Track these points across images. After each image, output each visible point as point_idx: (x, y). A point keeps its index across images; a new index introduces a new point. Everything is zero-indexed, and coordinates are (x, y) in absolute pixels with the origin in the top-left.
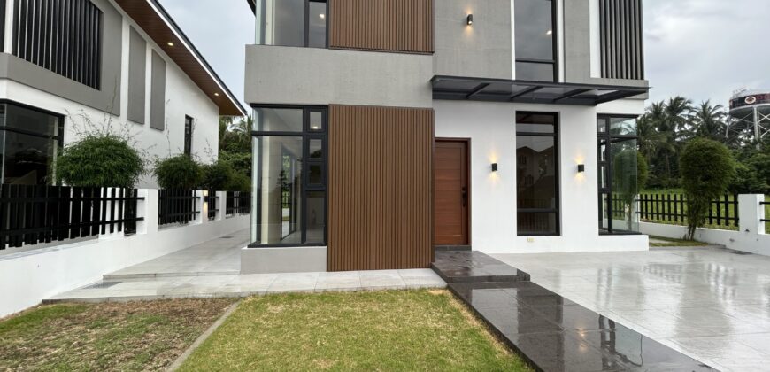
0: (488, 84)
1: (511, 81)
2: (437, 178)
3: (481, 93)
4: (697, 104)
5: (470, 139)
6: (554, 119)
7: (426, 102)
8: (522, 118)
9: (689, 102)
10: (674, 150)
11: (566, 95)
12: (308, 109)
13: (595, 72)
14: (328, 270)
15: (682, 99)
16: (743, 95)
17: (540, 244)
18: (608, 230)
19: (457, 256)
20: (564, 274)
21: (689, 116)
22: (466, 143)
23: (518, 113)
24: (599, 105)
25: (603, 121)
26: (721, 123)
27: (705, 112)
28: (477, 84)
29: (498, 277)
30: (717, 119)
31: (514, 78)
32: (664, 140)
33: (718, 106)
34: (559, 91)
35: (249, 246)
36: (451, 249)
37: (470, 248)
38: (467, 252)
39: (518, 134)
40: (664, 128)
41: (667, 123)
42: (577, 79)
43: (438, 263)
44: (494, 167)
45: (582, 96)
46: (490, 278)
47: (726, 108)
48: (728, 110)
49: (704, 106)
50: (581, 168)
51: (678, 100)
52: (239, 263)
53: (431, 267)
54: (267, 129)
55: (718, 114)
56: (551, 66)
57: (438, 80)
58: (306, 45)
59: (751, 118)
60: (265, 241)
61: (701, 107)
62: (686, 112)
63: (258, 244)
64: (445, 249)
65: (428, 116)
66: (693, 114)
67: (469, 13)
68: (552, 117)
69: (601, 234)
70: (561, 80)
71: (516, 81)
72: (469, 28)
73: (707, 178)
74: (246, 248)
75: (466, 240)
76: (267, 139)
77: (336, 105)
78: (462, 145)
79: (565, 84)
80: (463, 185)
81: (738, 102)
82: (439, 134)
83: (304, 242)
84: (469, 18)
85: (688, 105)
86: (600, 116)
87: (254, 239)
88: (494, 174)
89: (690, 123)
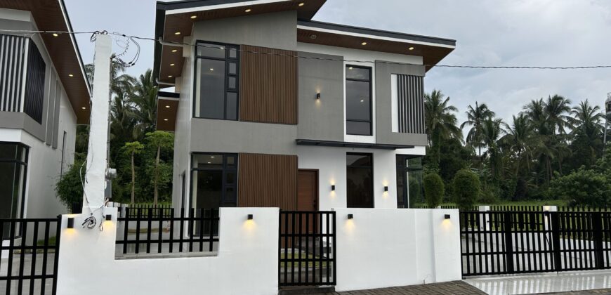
2: (299, 194)
5: (318, 170)
7: (293, 151)
9: (568, 102)
10: (553, 157)
12: (226, 155)
13: (395, 129)
15: (561, 98)
21: (568, 118)
22: (316, 172)
23: (348, 153)
25: (400, 159)
26: (600, 127)
27: (585, 112)
30: (596, 122)
32: (541, 145)
40: (544, 131)
41: (546, 125)
44: (333, 188)
47: (603, 110)
48: (605, 112)
49: (584, 107)
50: (386, 189)
51: (557, 99)
55: (597, 117)
56: (369, 124)
58: (225, 118)
61: (581, 107)
62: (565, 114)
65: (295, 159)
66: (573, 116)
67: (318, 92)
68: (369, 156)
70: (374, 133)
72: (318, 101)
77: (243, 153)
78: (313, 174)
80: (314, 199)
82: (300, 167)
84: (318, 96)
85: (567, 105)
88: (333, 192)
89: (570, 127)
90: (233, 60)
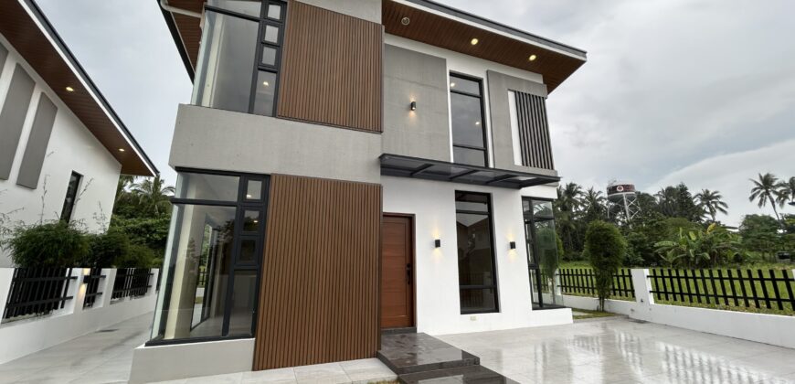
0: (431, 165)
1: (450, 163)
2: (384, 253)
3: (426, 172)
4: (585, 190)
5: (414, 215)
6: (487, 199)
7: (374, 178)
8: (460, 196)
9: (580, 187)
10: (574, 227)
11: (496, 179)
12: (246, 177)
13: (518, 161)
14: (254, 370)
15: (574, 185)
16: (615, 184)
17: (482, 322)
18: (539, 305)
19: (403, 341)
20: (505, 353)
21: (581, 199)
22: (410, 219)
23: (457, 192)
24: (523, 189)
25: (527, 203)
26: (603, 206)
27: (591, 196)
28: (421, 164)
29: (449, 363)
30: (600, 203)
31: (452, 161)
32: (566, 219)
33: (600, 192)
34: (490, 175)
35: (147, 345)
36: (396, 332)
37: (415, 331)
38: (413, 335)
39: (458, 212)
40: (564, 209)
41: (567, 204)
42: (503, 166)
43: (385, 351)
44: (438, 244)
45: (509, 181)
46: (441, 365)
47: (605, 194)
48: (606, 196)
49: (590, 192)
50: (513, 245)
51: (572, 185)
52: (128, 368)
53: (377, 356)
54: (192, 196)
55: (600, 199)
56: (483, 152)
57: (387, 158)
58: (251, 111)
59: (622, 203)
60: (170, 335)
61: (588, 192)
62: (578, 196)
63: (160, 341)
64: (390, 332)
65: (377, 191)
66: (583, 197)
67: (412, 100)
68: (486, 198)
69: (534, 309)
70: (491, 166)
71: (454, 164)
72: (412, 113)
73: (608, 255)
74: (143, 346)
75: (412, 321)
76: (190, 208)
77: (280, 175)
78: (407, 221)
79: (494, 169)
80: (408, 262)
81: (612, 190)
82: (387, 209)
83: (225, 334)
84: (413, 105)
85: (579, 190)
86: (524, 198)
87: (155, 334)
88: (438, 249)
89: (582, 205)
90: (273, 22)
